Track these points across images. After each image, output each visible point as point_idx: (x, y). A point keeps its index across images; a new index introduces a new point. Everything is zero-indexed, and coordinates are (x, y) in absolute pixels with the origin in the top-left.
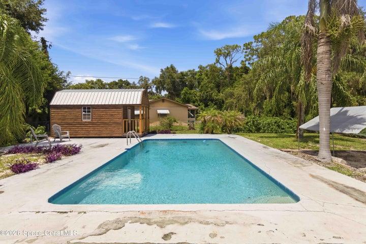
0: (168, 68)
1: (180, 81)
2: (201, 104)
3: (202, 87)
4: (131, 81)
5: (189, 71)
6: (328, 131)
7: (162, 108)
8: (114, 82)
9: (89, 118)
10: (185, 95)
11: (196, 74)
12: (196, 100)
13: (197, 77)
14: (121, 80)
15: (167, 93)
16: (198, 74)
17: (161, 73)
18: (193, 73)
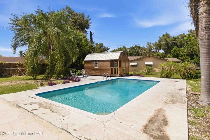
0: (164, 35)
1: (173, 43)
2: (187, 58)
3: (189, 45)
4: (141, 46)
5: (180, 35)
6: (206, 79)
7: (149, 61)
8: (132, 47)
9: (97, 67)
10: (174, 52)
11: (185, 36)
12: (184, 55)
13: (185, 38)
14: (136, 46)
15: (164, 51)
16: (187, 36)
17: (159, 39)
18: (183, 36)
